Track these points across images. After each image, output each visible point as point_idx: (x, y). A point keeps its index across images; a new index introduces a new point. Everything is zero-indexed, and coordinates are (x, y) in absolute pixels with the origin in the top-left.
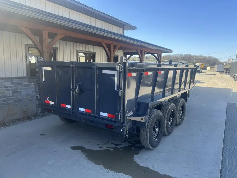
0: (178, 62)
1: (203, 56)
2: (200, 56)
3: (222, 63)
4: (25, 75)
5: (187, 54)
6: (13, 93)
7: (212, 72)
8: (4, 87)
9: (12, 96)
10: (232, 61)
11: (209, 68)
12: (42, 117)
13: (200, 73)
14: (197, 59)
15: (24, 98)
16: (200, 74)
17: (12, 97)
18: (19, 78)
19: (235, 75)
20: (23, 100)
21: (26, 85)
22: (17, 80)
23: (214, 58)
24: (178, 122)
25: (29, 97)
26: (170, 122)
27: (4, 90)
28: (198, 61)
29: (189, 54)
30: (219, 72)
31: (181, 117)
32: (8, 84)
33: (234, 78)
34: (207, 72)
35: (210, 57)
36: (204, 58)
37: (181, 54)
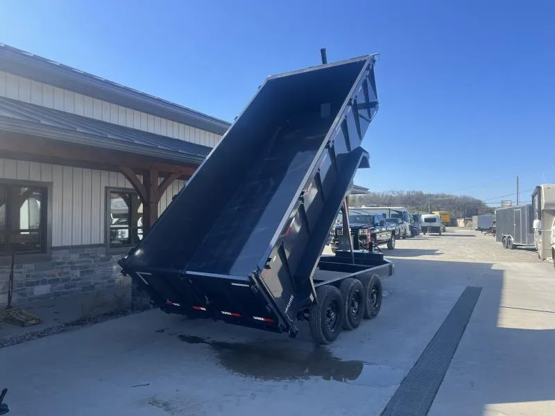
0: (390, 209)
1: (449, 196)
2: (443, 196)
3: (491, 211)
4: (102, 241)
5: (414, 192)
6: (82, 272)
7: (468, 232)
8: (68, 263)
9: (79, 279)
10: (510, 206)
11: (461, 222)
12: (143, 311)
13: (440, 233)
14: (436, 203)
15: (98, 284)
16: (440, 235)
17: (79, 282)
18: (92, 246)
19: (505, 237)
20: (96, 286)
21: (102, 260)
22: (89, 249)
23: (474, 200)
24: (369, 312)
25: (106, 281)
26: (355, 310)
27: (67, 267)
28: (439, 205)
29: (418, 190)
30: (482, 230)
31: (375, 305)
32: (74, 257)
33: (504, 242)
34: (457, 231)
35: (465, 198)
36: (450, 200)
37: (398, 190)
